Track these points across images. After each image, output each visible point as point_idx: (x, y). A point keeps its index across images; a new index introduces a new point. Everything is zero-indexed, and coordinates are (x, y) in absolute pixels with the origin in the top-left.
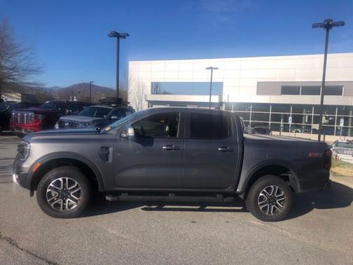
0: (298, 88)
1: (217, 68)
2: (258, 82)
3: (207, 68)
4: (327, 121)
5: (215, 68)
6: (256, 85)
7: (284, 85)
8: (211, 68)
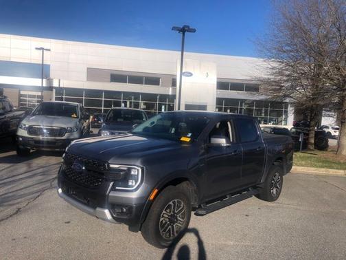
0: (125, 76)
1: (49, 50)
2: (88, 68)
3: (37, 49)
4: (145, 107)
5: (47, 50)
6: (86, 71)
7: (115, 73)
8: (42, 49)
